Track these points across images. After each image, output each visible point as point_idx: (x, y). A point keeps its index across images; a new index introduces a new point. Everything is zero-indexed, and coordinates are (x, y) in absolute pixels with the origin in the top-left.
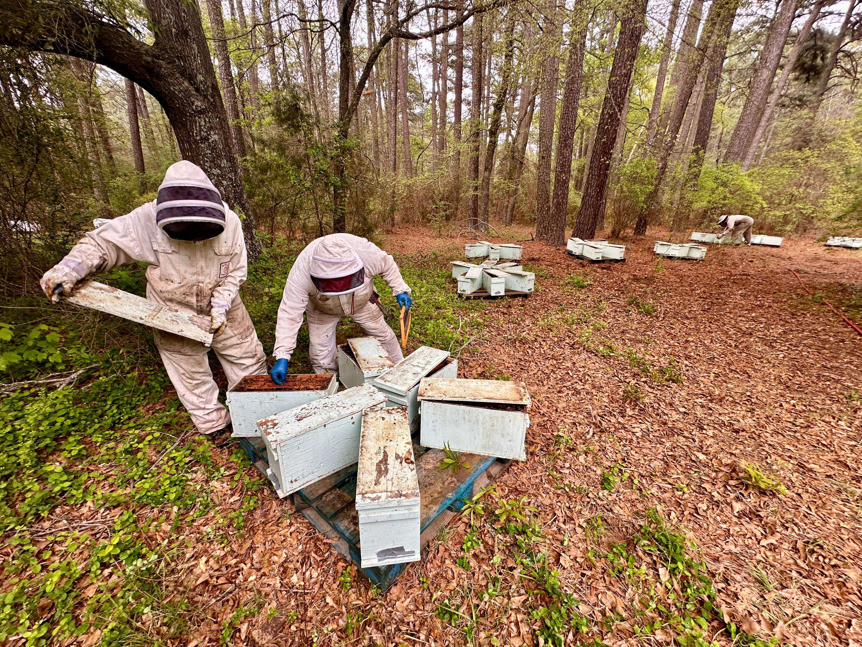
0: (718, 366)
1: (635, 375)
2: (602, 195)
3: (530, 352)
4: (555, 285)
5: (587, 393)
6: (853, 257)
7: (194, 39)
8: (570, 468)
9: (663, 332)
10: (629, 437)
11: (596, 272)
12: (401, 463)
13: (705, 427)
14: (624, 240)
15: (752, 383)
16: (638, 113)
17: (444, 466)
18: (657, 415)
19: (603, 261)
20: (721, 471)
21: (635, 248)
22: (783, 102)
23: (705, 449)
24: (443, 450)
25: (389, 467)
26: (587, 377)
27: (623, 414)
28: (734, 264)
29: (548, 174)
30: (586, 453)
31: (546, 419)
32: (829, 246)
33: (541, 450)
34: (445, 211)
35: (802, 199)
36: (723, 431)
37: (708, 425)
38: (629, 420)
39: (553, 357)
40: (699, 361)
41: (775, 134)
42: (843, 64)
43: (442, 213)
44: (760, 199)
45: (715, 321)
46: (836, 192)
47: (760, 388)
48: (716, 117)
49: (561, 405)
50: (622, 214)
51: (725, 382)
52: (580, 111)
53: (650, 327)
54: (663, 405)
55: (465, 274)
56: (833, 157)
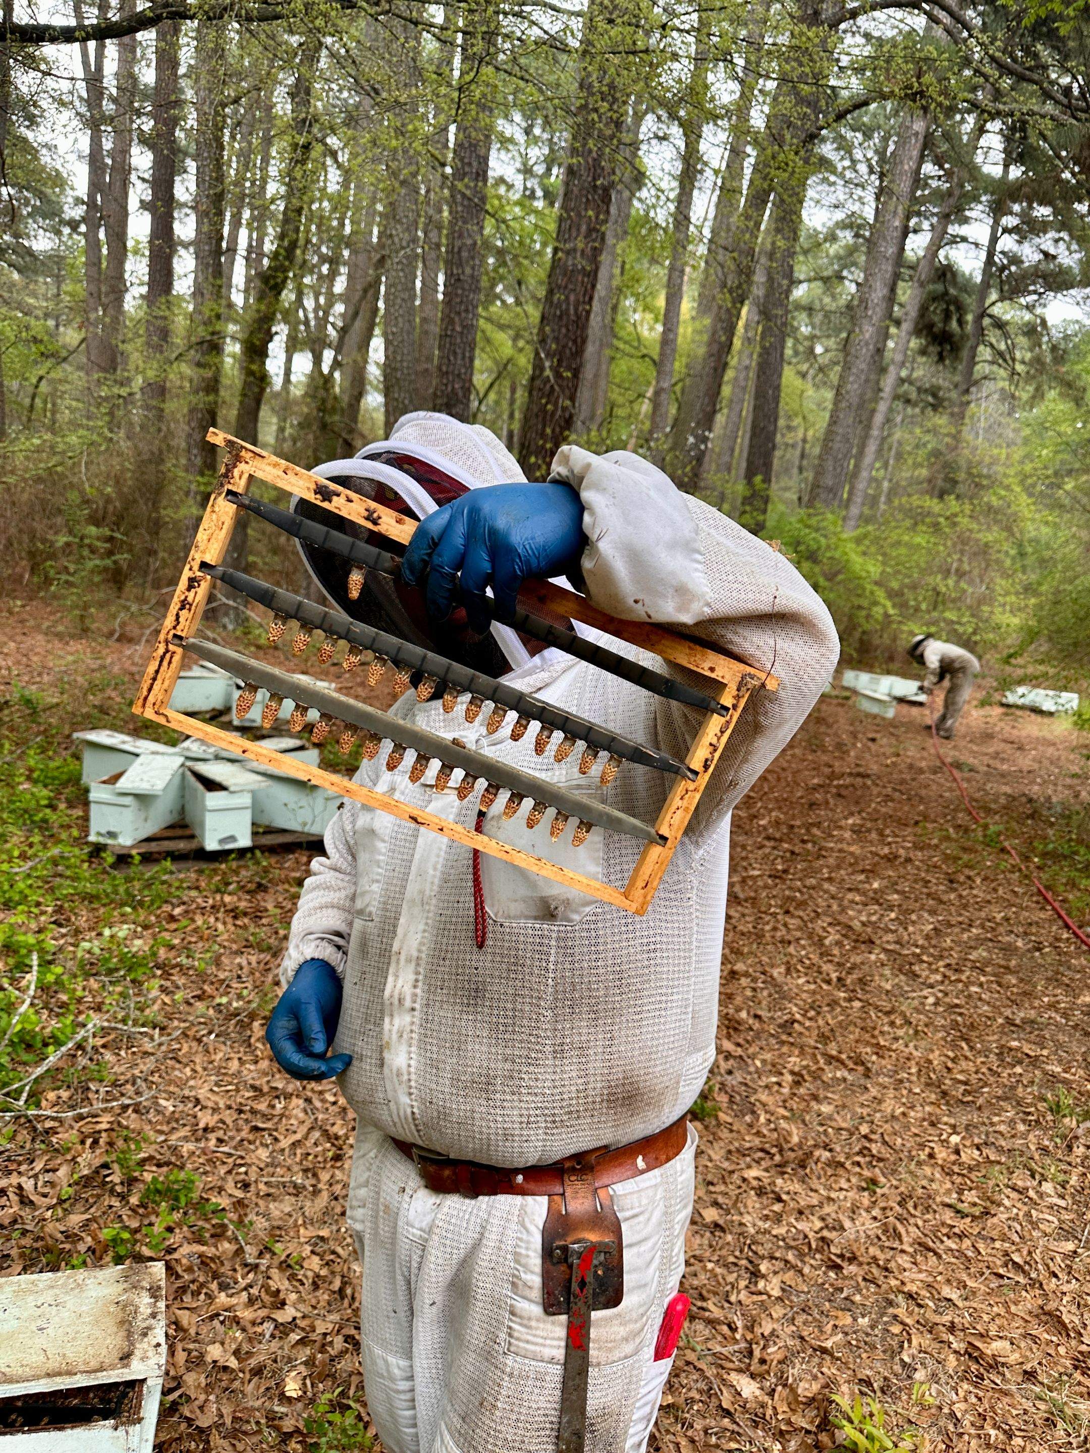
0: (802, 1049)
6: (1045, 733)
13: (764, 1267)
15: (874, 1091)
16: (636, 364)
20: (796, 1430)
22: (906, 393)
23: (757, 1355)
32: (1008, 706)
35: (954, 601)
37: (771, 1258)
41: (899, 456)
42: (993, 341)
44: (880, 595)
46: (1007, 593)
47: (889, 1106)
48: (787, 403)
51: (816, 1098)
55: (114, 779)
56: (996, 522)
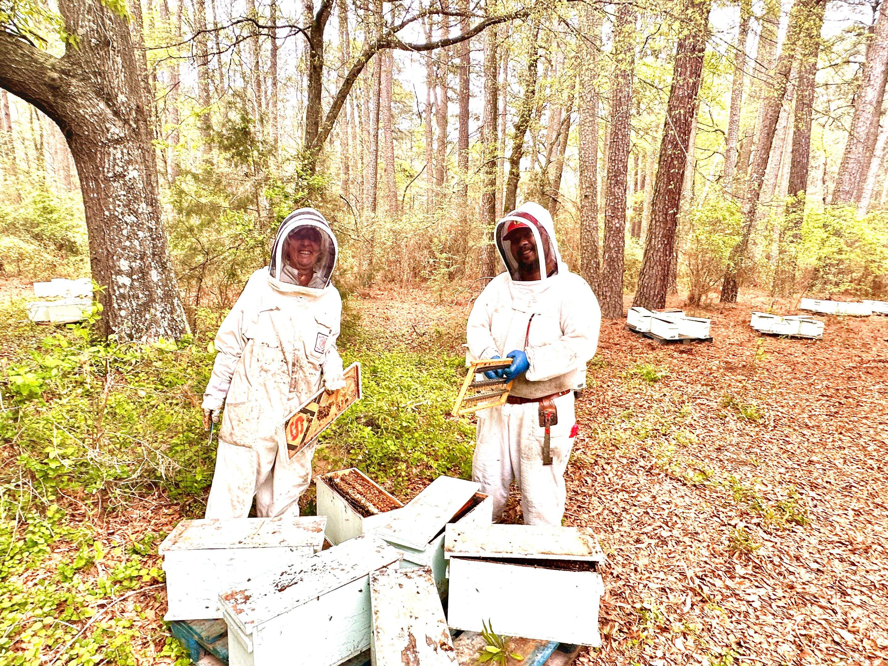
0: (858, 500)
1: (742, 514)
2: (671, 249)
3: (589, 481)
4: (614, 377)
5: (678, 542)
7: (119, 51)
8: (664, 657)
9: (775, 449)
10: (743, 609)
11: (672, 357)
12: (436, 650)
13: (849, 591)
14: (707, 308)
16: (710, 136)
17: (486, 658)
18: (780, 574)
19: (681, 341)
20: (877, 657)
21: (724, 321)
23: (850, 625)
24: (481, 634)
25: (419, 656)
26: (675, 518)
27: (730, 573)
28: (864, 345)
29: (594, 218)
30: (684, 635)
31: (622, 583)
33: (620, 631)
34: (448, 267)
36: (874, 597)
37: (852, 588)
38: (740, 583)
39: (624, 489)
40: (830, 491)
43: (444, 270)
45: (848, 430)
49: (642, 562)
50: (701, 273)
51: (870, 523)
52: (633, 134)
53: (757, 441)
54: (786, 559)
